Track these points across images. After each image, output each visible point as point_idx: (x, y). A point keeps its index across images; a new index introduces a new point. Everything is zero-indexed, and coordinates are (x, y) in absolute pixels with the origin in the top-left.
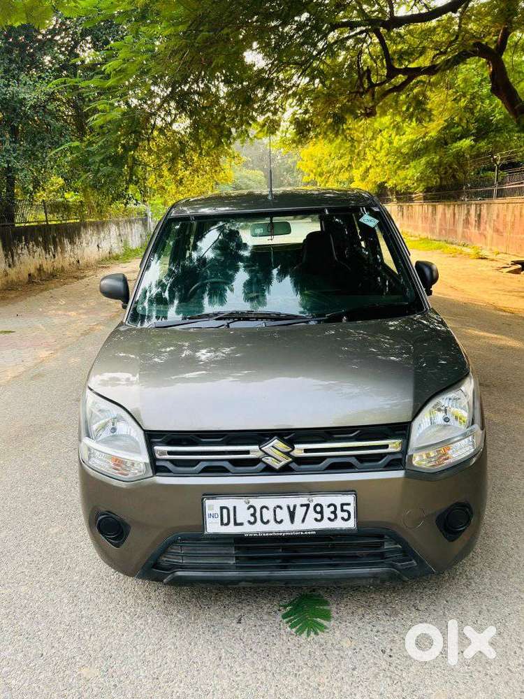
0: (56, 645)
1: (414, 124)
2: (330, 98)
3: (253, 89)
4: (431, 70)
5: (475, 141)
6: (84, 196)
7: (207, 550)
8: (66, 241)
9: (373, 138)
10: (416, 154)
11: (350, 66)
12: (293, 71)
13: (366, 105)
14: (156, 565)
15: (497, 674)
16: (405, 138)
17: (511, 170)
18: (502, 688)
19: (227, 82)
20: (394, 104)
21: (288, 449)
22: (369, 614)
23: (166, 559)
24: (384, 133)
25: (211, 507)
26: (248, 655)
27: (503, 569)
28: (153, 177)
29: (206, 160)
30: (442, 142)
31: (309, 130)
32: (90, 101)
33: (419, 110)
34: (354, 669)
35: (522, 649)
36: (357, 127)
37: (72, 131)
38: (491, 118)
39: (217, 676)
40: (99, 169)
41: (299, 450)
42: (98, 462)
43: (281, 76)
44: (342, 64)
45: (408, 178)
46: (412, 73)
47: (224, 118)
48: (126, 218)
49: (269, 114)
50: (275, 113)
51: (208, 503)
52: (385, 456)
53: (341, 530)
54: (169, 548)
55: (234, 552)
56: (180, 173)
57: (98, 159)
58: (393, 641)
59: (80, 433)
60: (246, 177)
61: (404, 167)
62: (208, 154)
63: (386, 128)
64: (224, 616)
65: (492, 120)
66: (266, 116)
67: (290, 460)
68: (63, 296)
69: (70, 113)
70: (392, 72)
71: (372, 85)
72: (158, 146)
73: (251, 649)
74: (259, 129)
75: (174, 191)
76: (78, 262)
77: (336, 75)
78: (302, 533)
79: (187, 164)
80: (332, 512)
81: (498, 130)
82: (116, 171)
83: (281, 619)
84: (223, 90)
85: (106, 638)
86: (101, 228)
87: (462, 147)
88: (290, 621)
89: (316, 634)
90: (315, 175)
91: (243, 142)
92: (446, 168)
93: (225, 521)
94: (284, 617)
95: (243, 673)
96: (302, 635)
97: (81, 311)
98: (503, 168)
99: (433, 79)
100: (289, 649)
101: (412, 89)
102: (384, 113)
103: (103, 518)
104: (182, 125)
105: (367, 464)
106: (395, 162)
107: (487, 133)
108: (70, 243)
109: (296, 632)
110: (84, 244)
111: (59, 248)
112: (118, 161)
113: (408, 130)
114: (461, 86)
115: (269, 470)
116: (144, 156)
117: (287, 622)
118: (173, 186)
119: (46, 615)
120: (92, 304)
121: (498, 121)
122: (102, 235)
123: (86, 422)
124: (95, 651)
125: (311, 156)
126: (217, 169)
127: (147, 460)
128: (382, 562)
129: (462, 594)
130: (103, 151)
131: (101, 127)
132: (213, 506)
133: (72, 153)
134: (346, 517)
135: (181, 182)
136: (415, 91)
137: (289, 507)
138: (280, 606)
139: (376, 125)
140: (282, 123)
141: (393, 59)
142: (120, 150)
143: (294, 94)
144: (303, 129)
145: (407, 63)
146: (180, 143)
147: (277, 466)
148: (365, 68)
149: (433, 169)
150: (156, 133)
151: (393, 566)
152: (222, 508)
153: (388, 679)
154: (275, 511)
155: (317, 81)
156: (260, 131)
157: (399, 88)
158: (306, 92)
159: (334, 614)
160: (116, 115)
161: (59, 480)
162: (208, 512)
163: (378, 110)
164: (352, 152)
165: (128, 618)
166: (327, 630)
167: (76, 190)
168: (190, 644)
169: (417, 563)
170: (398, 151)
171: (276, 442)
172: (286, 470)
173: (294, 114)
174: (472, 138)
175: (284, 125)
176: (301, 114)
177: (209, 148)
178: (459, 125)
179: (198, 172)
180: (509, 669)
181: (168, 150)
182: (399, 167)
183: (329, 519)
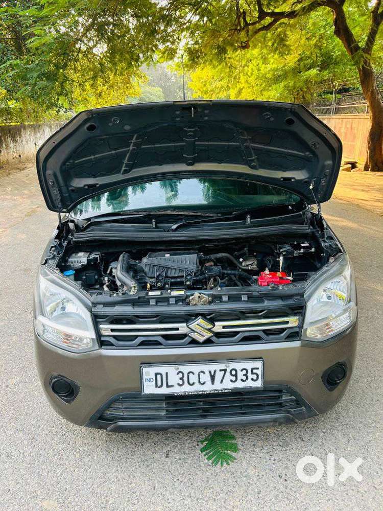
0: (20, 481)
1: (276, 56)
2: (215, 33)
3: (157, 24)
4: (292, 15)
5: (320, 71)
6: (23, 103)
7: (144, 405)
8: (9, 139)
9: (246, 65)
10: (277, 79)
11: (230, 8)
12: (187, 10)
13: (242, 40)
14: (101, 418)
15: (366, 492)
16: (269, 67)
17: (344, 94)
18: (370, 503)
19: (136, 16)
20: (262, 40)
21: (210, 326)
22: (267, 445)
23: (109, 412)
24: (254, 62)
25: (148, 373)
26: (176, 484)
27: (362, 405)
28: (78, 90)
29: (119, 79)
30: (297, 71)
31: (198, 57)
32: (27, 27)
33: (281, 44)
34: (259, 493)
35: (382, 470)
36: (234, 56)
37: (12, 50)
38: (332, 54)
39: (152, 504)
40: (36, 83)
41: (219, 327)
42: (51, 336)
43: (178, 13)
44: (224, 7)
45: (271, 97)
46: (277, 16)
47: (134, 46)
48: (57, 122)
49: (169, 44)
50: (173, 43)
51: (145, 370)
52: (286, 330)
53: (251, 388)
54: (112, 405)
55: (165, 406)
56: (99, 87)
57: (35, 75)
58: (287, 467)
59: (35, 311)
60: (149, 92)
61: (268, 89)
62: (121, 74)
63: (255, 58)
64: (155, 451)
65: (333, 55)
66: (166, 45)
67: (212, 334)
68: (9, 184)
69: (10, 37)
70: (262, 15)
71: (247, 24)
72: (82, 66)
73: (178, 479)
74: (161, 55)
75: (95, 102)
76: (20, 156)
77: (219, 14)
78: (220, 391)
79: (106, 82)
80: (244, 375)
81: (336, 63)
82: (50, 85)
83: (200, 452)
84: (133, 23)
85: (61, 473)
86: (37, 130)
87: (310, 75)
88: (207, 454)
89: (228, 464)
90: (202, 93)
91: (148, 65)
92: (298, 91)
93: (159, 384)
94: (202, 451)
95: (173, 500)
96: (217, 466)
97: (25, 196)
98: (340, 92)
99: (292, 21)
100: (208, 478)
101: (277, 29)
102: (255, 46)
103: (56, 381)
104: (101, 49)
105: (271, 337)
106: (261, 85)
107: (328, 65)
108: (13, 141)
109: (212, 463)
110: (24, 143)
111: (4, 145)
112: (51, 77)
113: (272, 60)
114: (311, 28)
115: (194, 342)
116: (71, 74)
117: (205, 455)
118: (94, 98)
119: (10, 456)
120: (33, 191)
121: (337, 56)
122: (38, 135)
123: (40, 302)
124: (53, 485)
125: (199, 78)
126: (128, 85)
127: (94, 336)
128: (281, 410)
129: (334, 426)
130: (38, 68)
131: (37, 49)
132: (149, 372)
133: (13, 69)
134: (255, 378)
135: (100, 95)
136: (279, 30)
137: (210, 372)
138: (198, 442)
139: (248, 56)
140: (178, 51)
141: (263, 5)
142: (52, 68)
143: (188, 28)
144: (194, 56)
145: (273, 8)
146: (100, 64)
147: (201, 339)
148: (242, 11)
149: (289, 91)
150: (80, 56)
151: (288, 412)
152: (156, 374)
153: (285, 499)
154: (199, 376)
155: (205, 19)
156: (162, 57)
157: (266, 28)
158: (197, 27)
159: (240, 447)
160: (48, 39)
161: (15, 338)
162: (145, 377)
163: (251, 44)
164: (230, 76)
165: (78, 456)
166: (237, 461)
167: (17, 100)
168: (130, 477)
169: (306, 409)
170: (264, 76)
171: (200, 321)
172: (208, 342)
173: (187, 44)
174: (318, 68)
175: (180, 52)
176: (192, 44)
177: (122, 69)
178: (309, 58)
179: (113, 88)
180: (374, 487)
181: (90, 70)
182: (264, 90)
183: (242, 380)
